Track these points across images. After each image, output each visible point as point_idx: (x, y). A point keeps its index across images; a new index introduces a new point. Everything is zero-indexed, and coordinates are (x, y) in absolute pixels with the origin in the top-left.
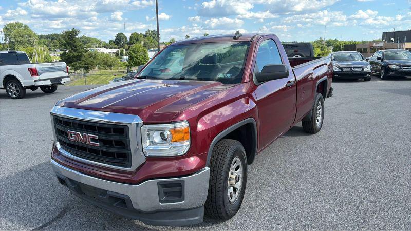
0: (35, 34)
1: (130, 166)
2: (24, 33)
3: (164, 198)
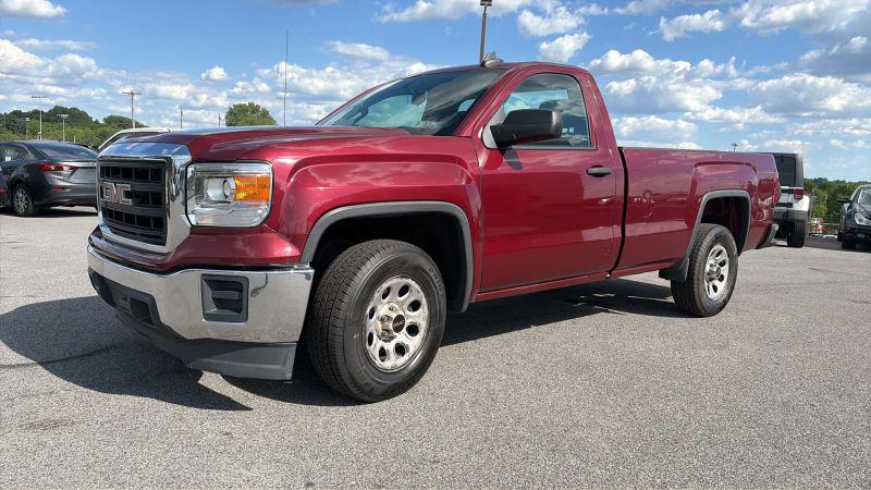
1: (163, 242)
3: (214, 310)
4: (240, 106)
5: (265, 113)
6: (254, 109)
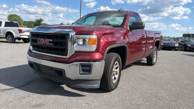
0: (22, 20)
1: (66, 55)
3: (82, 72)
4: (12, 14)
5: (19, 17)
6: (16, 16)
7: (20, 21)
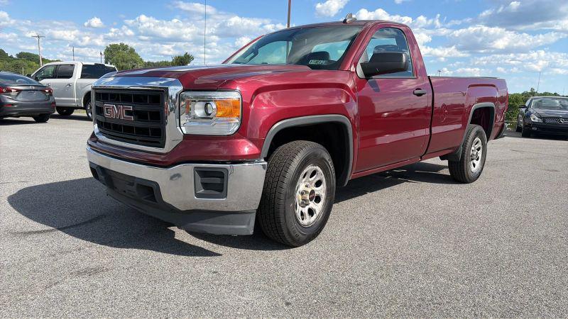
0: (141, 59)
2: (129, 57)
4: (114, 45)
5: (132, 51)
6: (124, 48)
7: (135, 62)
